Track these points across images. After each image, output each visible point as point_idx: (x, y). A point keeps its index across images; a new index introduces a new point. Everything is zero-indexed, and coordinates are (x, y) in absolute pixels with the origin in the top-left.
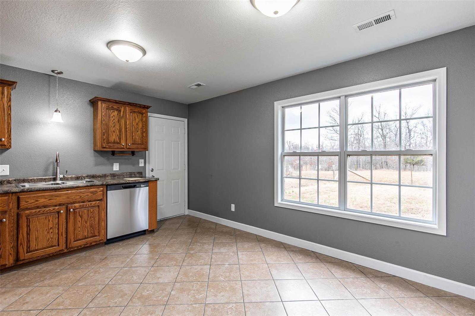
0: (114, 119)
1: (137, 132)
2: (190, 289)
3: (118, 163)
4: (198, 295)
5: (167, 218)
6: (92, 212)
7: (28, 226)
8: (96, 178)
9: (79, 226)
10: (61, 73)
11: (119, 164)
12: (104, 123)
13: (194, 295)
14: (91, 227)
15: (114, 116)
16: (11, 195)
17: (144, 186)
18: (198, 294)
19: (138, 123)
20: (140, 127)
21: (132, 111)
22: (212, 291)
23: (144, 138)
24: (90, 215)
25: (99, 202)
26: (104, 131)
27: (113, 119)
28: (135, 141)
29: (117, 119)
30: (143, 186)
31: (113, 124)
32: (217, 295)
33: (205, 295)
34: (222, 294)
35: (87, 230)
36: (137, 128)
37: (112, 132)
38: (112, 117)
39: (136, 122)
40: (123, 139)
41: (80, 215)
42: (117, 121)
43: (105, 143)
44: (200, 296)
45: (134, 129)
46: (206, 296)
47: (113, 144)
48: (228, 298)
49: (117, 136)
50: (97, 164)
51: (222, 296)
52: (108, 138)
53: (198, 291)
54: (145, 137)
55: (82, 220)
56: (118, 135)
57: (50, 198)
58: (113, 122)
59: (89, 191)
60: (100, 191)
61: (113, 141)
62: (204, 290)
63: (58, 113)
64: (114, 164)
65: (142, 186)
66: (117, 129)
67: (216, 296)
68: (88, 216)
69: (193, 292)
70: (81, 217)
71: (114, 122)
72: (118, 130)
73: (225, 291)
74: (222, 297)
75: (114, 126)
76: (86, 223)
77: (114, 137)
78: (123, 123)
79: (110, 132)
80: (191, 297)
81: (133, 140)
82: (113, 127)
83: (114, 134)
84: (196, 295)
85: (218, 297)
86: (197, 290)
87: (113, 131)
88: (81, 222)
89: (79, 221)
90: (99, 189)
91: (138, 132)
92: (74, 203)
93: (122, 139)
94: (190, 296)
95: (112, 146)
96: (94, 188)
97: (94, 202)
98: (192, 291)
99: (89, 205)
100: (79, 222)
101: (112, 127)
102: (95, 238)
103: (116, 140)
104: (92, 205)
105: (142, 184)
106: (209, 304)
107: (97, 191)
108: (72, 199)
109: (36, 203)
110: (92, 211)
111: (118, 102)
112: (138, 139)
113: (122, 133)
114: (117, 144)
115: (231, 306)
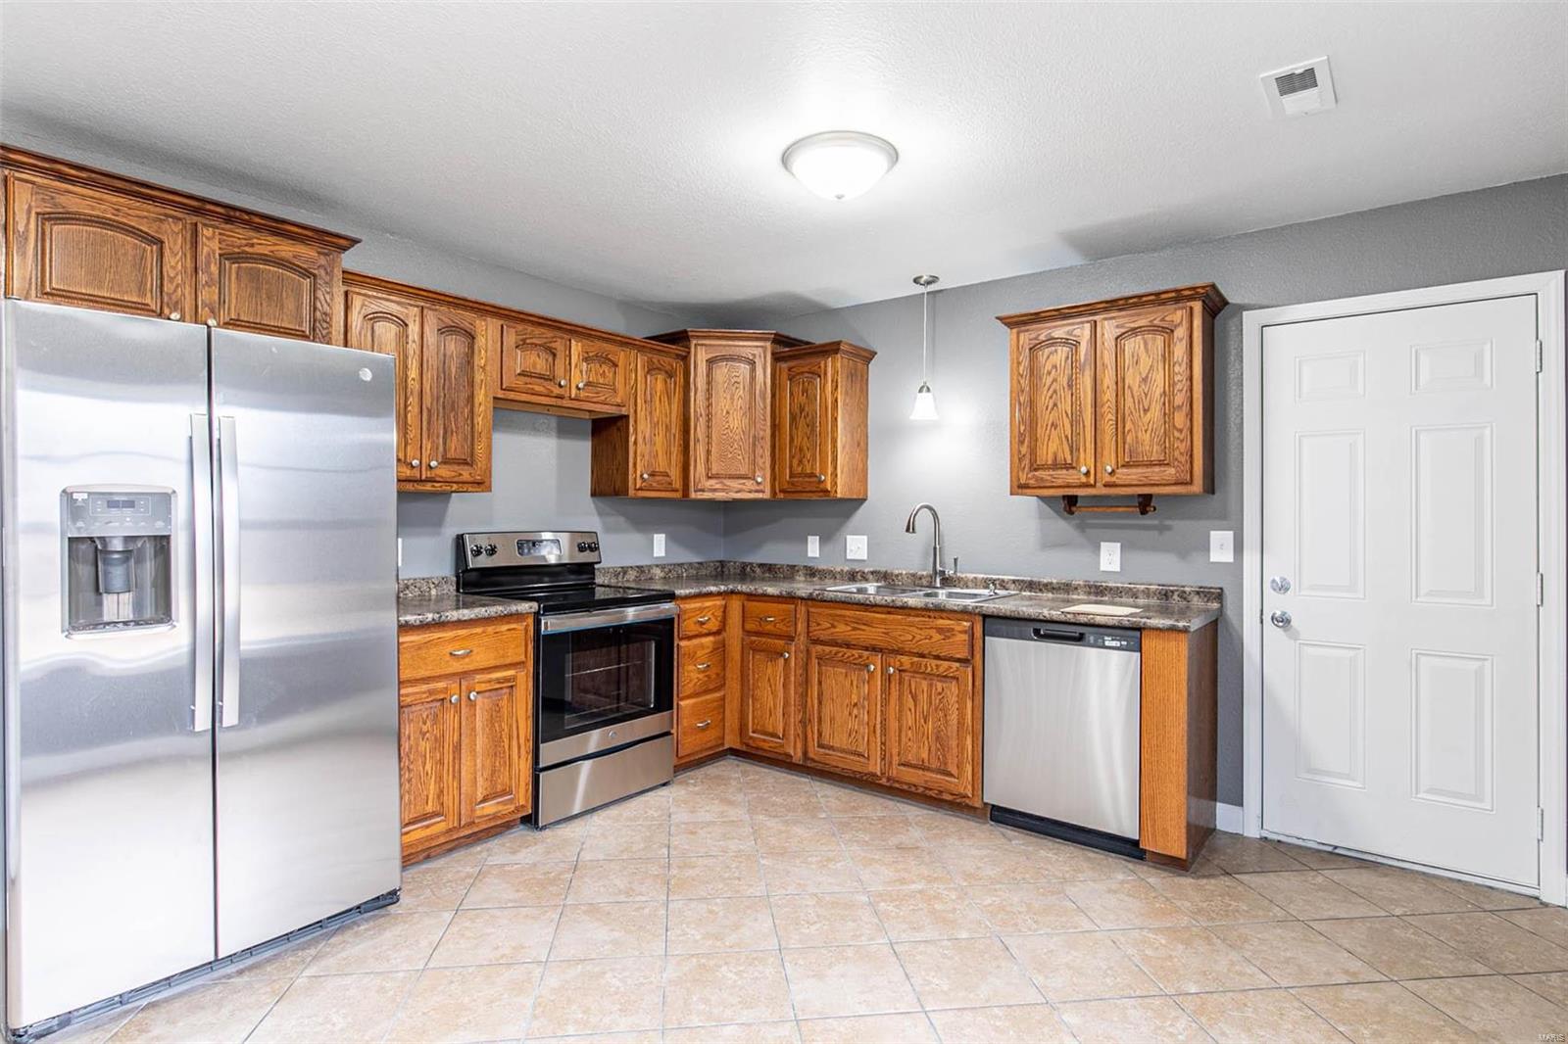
0: (1055, 380)
1: (1146, 411)
3: (1119, 545)
5: (1380, 860)
6: (940, 694)
7: (820, 683)
8: (1041, 590)
9: (910, 724)
10: (933, 280)
11: (1122, 546)
12: (1022, 401)
14: (937, 738)
15: (1055, 367)
16: (799, 602)
17: (1118, 644)
19: (1147, 377)
20: (1159, 391)
21: (1123, 330)
23: (1177, 434)
24: (936, 701)
25: (958, 665)
26: (1022, 428)
27: (1051, 380)
28: (1134, 455)
29: (1066, 377)
30: (1114, 644)
31: (1051, 397)
35: (926, 742)
36: (1146, 395)
37: (1049, 428)
38: (1049, 373)
39: (1140, 373)
40: (1085, 451)
41: (911, 692)
42: (1065, 385)
43: (1024, 468)
45: (1132, 405)
47: (1051, 472)
49: (1065, 442)
50: (1048, 544)
52: (1033, 451)
54: (1181, 431)
55: (915, 706)
56: (1066, 437)
57: (856, 625)
58: (1051, 390)
59: (933, 625)
60: (960, 632)
61: (1050, 462)
63: (924, 394)
64: (1102, 544)
65: (1107, 643)
66: (1064, 415)
68: (931, 703)
70: (915, 698)
71: (1055, 392)
72: (1067, 415)
75: (1055, 405)
76: (925, 723)
77: (1053, 447)
78: (1085, 392)
79: (1042, 426)
81: (1127, 446)
82: (1052, 409)
83: (1054, 433)
87: (1052, 424)
88: (913, 710)
89: (910, 710)
90: (959, 625)
91: (1149, 414)
92: (900, 652)
93: (1081, 450)
95: (1049, 478)
96: (949, 619)
97: (946, 664)
99: (932, 670)
100: (909, 713)
101: (1047, 409)
102: (947, 778)
103: (1060, 456)
104: (941, 669)
105: (1108, 635)
107: (953, 630)
108: (895, 638)
109: (833, 630)
110: (940, 690)
111: (1067, 311)
112: (1147, 442)
113: (1084, 427)
114: (1067, 469)
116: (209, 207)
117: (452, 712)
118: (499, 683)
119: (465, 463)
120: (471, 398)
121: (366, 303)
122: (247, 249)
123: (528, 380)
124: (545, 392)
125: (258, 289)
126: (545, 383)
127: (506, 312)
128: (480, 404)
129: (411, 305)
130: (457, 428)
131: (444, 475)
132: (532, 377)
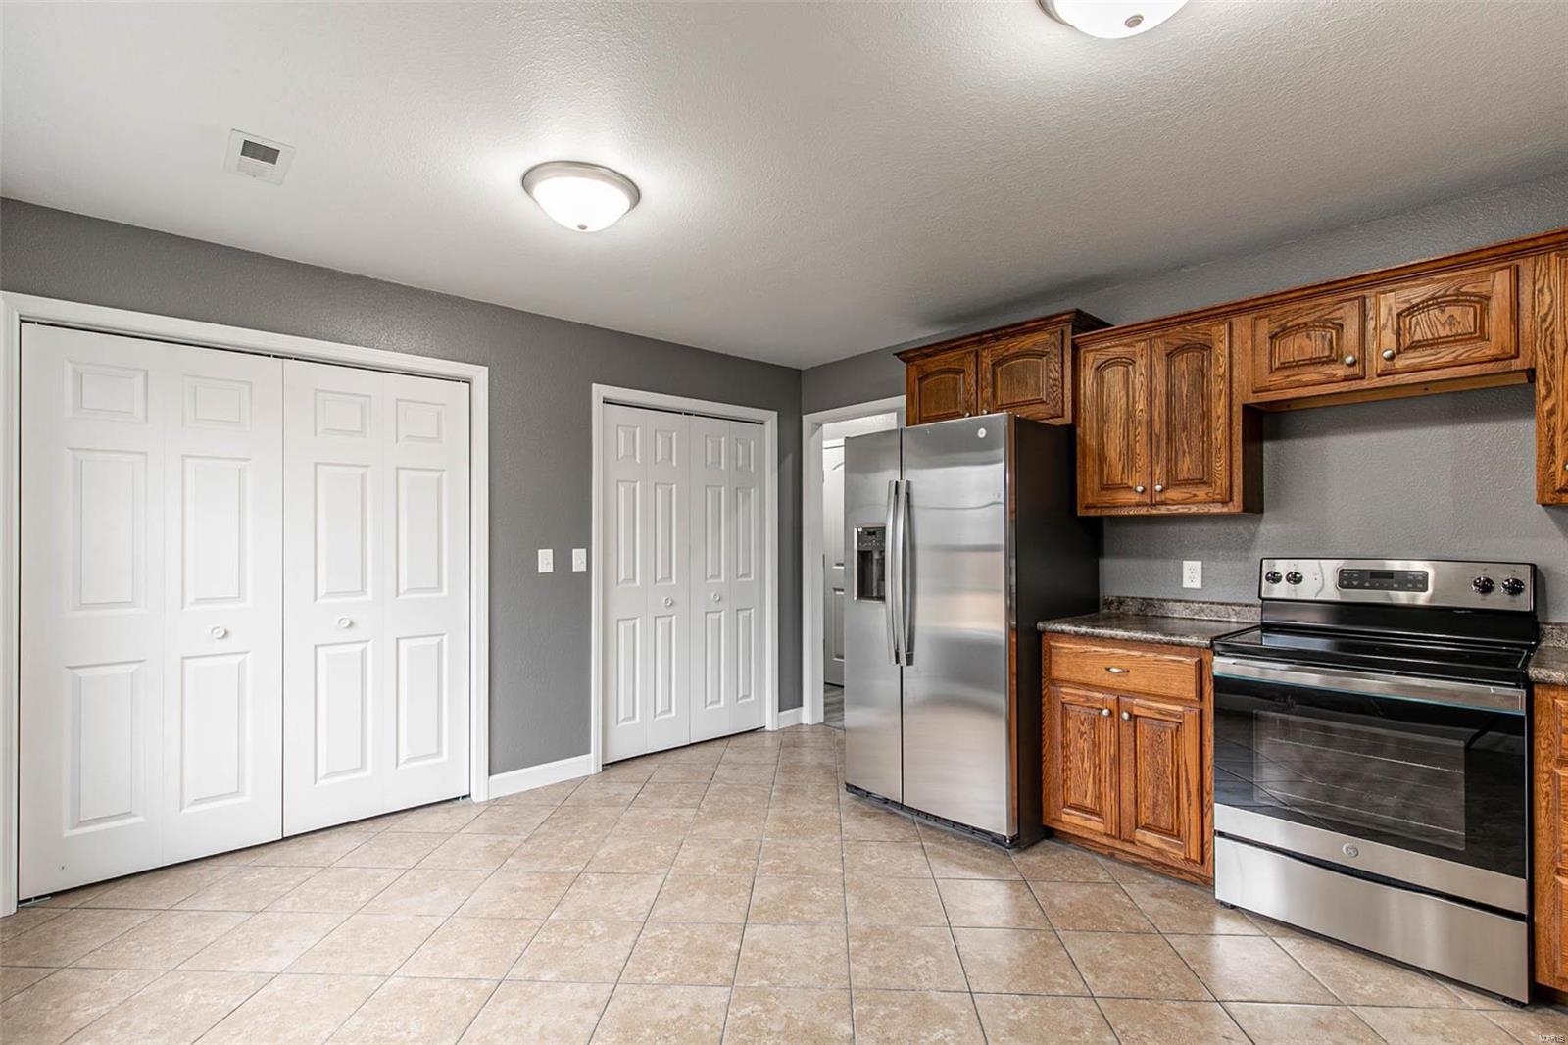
2: (786, 1039)
4: (755, 1014)
13: (771, 1015)
18: (754, 1017)
22: (706, 1028)
32: (691, 1009)
33: (732, 1013)
34: (674, 1014)
44: (747, 1010)
46: (731, 1009)
48: (660, 998)
51: (674, 1006)
53: (757, 1030)
62: (735, 1031)
67: (697, 1008)
69: (776, 1028)
73: (661, 1023)
74: (677, 1002)
80: (777, 1007)
84: (764, 1016)
85: (691, 1004)
86: (760, 1033)
94: (783, 1011)
98: (779, 1030)
106: (721, 984)
115: (659, 976)
116: (985, 336)
117: (1109, 725)
118: (1161, 713)
119: (1202, 482)
120: (1206, 415)
121: (1097, 356)
122: (1006, 354)
123: (1286, 373)
124: (1322, 378)
125: (1012, 379)
126: (1321, 369)
127: (1252, 303)
128: (1219, 417)
129: (1137, 342)
130: (1190, 447)
131: (1175, 498)
132: (1299, 366)
